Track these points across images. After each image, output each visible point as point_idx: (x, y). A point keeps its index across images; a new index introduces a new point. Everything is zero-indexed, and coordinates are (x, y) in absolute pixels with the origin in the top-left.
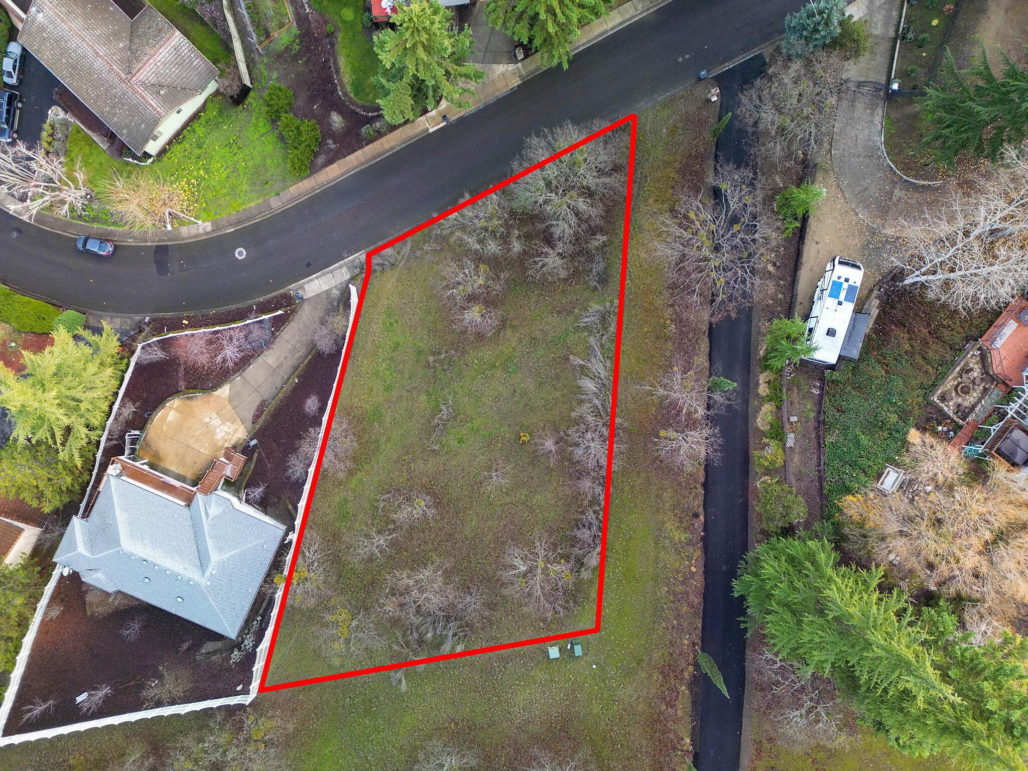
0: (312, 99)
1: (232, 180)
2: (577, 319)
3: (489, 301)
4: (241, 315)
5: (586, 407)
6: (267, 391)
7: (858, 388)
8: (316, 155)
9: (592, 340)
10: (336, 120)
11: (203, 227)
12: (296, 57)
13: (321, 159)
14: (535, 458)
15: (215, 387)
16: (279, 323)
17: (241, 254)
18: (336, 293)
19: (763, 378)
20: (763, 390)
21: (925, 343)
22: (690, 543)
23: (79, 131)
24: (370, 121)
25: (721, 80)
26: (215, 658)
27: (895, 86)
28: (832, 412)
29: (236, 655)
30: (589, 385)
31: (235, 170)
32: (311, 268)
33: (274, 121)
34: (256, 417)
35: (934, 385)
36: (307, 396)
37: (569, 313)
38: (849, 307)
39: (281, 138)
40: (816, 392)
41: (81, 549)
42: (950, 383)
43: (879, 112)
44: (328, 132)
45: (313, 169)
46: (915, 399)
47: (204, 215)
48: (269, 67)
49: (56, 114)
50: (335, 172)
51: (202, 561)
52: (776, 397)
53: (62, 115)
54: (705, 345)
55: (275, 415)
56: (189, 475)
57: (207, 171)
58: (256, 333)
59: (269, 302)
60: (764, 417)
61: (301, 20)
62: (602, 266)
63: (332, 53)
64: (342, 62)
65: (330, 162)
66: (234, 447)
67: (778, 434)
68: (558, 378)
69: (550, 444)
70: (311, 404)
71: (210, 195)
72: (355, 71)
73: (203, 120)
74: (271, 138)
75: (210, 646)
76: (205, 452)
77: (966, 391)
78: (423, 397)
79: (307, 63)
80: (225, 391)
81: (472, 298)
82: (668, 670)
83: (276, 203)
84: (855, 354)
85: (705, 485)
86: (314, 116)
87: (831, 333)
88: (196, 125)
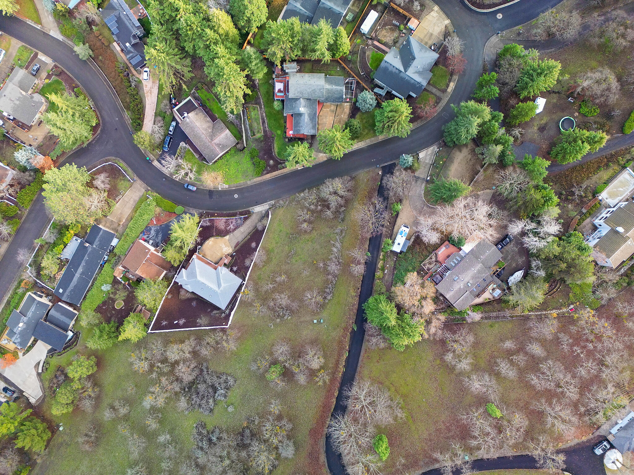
0: (265, 154)
1: (236, 173)
2: (334, 230)
3: (310, 222)
4: (234, 215)
5: (332, 256)
6: (240, 239)
7: (405, 260)
8: (264, 171)
9: (337, 237)
10: (271, 162)
11: (226, 186)
12: (261, 142)
13: (265, 172)
14: (317, 268)
15: (224, 236)
16: (246, 219)
17: (236, 196)
18: (264, 212)
19: (382, 254)
20: (381, 257)
21: (423, 250)
22: (356, 296)
23: (189, 151)
24: (281, 163)
25: (383, 168)
26: (217, 315)
27: (429, 178)
28: (398, 265)
29: (223, 315)
30: (335, 250)
31: (238, 171)
32: (257, 203)
33: (252, 158)
34: (235, 247)
35: (423, 261)
36: (252, 242)
37: (332, 228)
38: (404, 238)
39: (253, 163)
40: (395, 259)
41: (185, 278)
42: (427, 261)
43: (424, 184)
44: (269, 165)
45: (262, 175)
46: (417, 264)
47: (226, 183)
48: (253, 142)
49: (183, 144)
50: (268, 176)
51: (219, 285)
52: (384, 259)
53: (184, 145)
54: (368, 243)
55: (242, 246)
56: (214, 261)
57: (229, 169)
58: (239, 221)
59: (243, 212)
60: (380, 264)
61: (265, 131)
62: (343, 216)
63: (273, 142)
64: (275, 146)
65: (268, 173)
66: (228, 255)
67: (383, 269)
68: (326, 246)
69: (321, 265)
70: (254, 245)
71: (229, 177)
72: (279, 149)
73: (229, 154)
74: (250, 163)
75: (215, 312)
76: (219, 255)
77: (430, 264)
78: (287, 247)
79: (265, 144)
80: (227, 237)
81: (305, 221)
82: (345, 329)
83: (249, 183)
84: (405, 251)
85: (362, 281)
86: (264, 159)
87: (399, 244)
88: (227, 155)
